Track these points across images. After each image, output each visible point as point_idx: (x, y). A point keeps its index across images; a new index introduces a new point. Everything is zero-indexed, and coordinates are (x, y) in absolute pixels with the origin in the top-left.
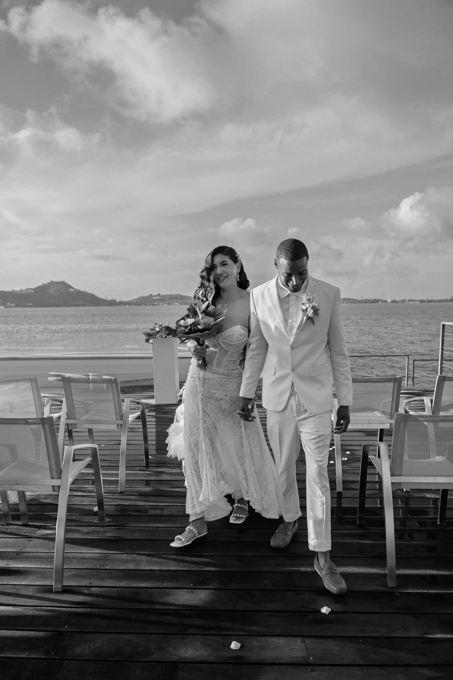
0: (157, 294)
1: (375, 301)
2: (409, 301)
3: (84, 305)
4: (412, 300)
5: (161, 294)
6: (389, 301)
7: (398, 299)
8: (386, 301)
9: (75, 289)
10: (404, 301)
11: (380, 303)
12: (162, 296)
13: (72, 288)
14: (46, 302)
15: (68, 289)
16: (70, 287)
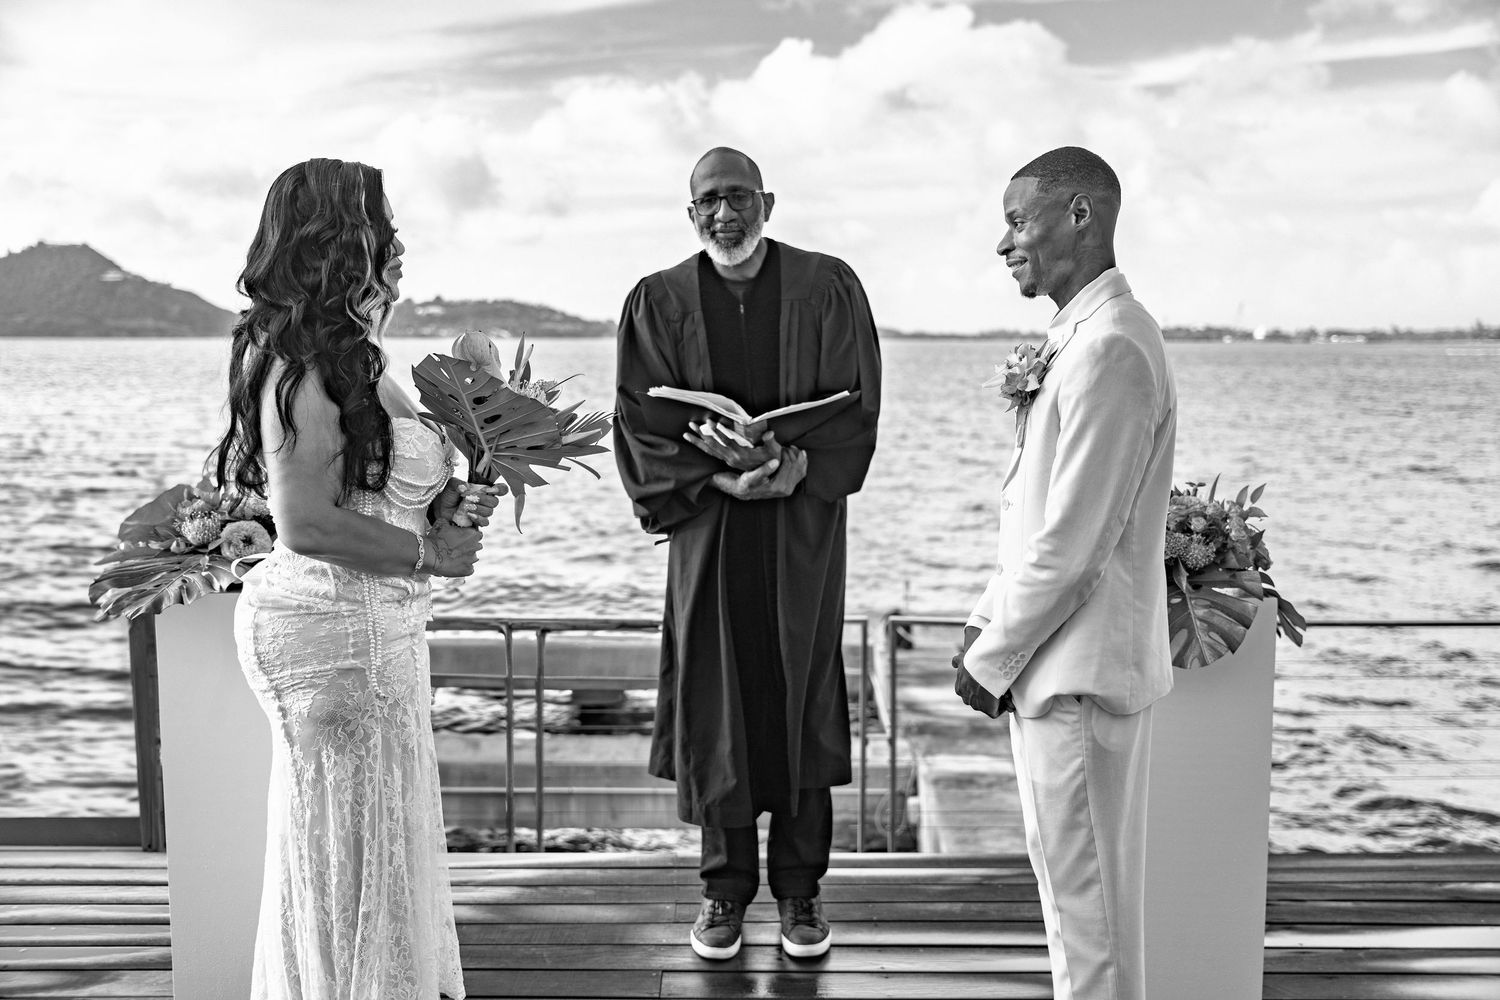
0: (431, 297)
1: (1211, 334)
2: (1329, 334)
3: (161, 333)
4: (1340, 333)
5: (447, 297)
6: (1259, 334)
7: (1289, 328)
8: (1248, 336)
9: (128, 274)
10: (1310, 335)
11: (1227, 340)
12: (448, 306)
13: (117, 268)
14: (20, 319)
15: (104, 271)
16: (111, 265)
